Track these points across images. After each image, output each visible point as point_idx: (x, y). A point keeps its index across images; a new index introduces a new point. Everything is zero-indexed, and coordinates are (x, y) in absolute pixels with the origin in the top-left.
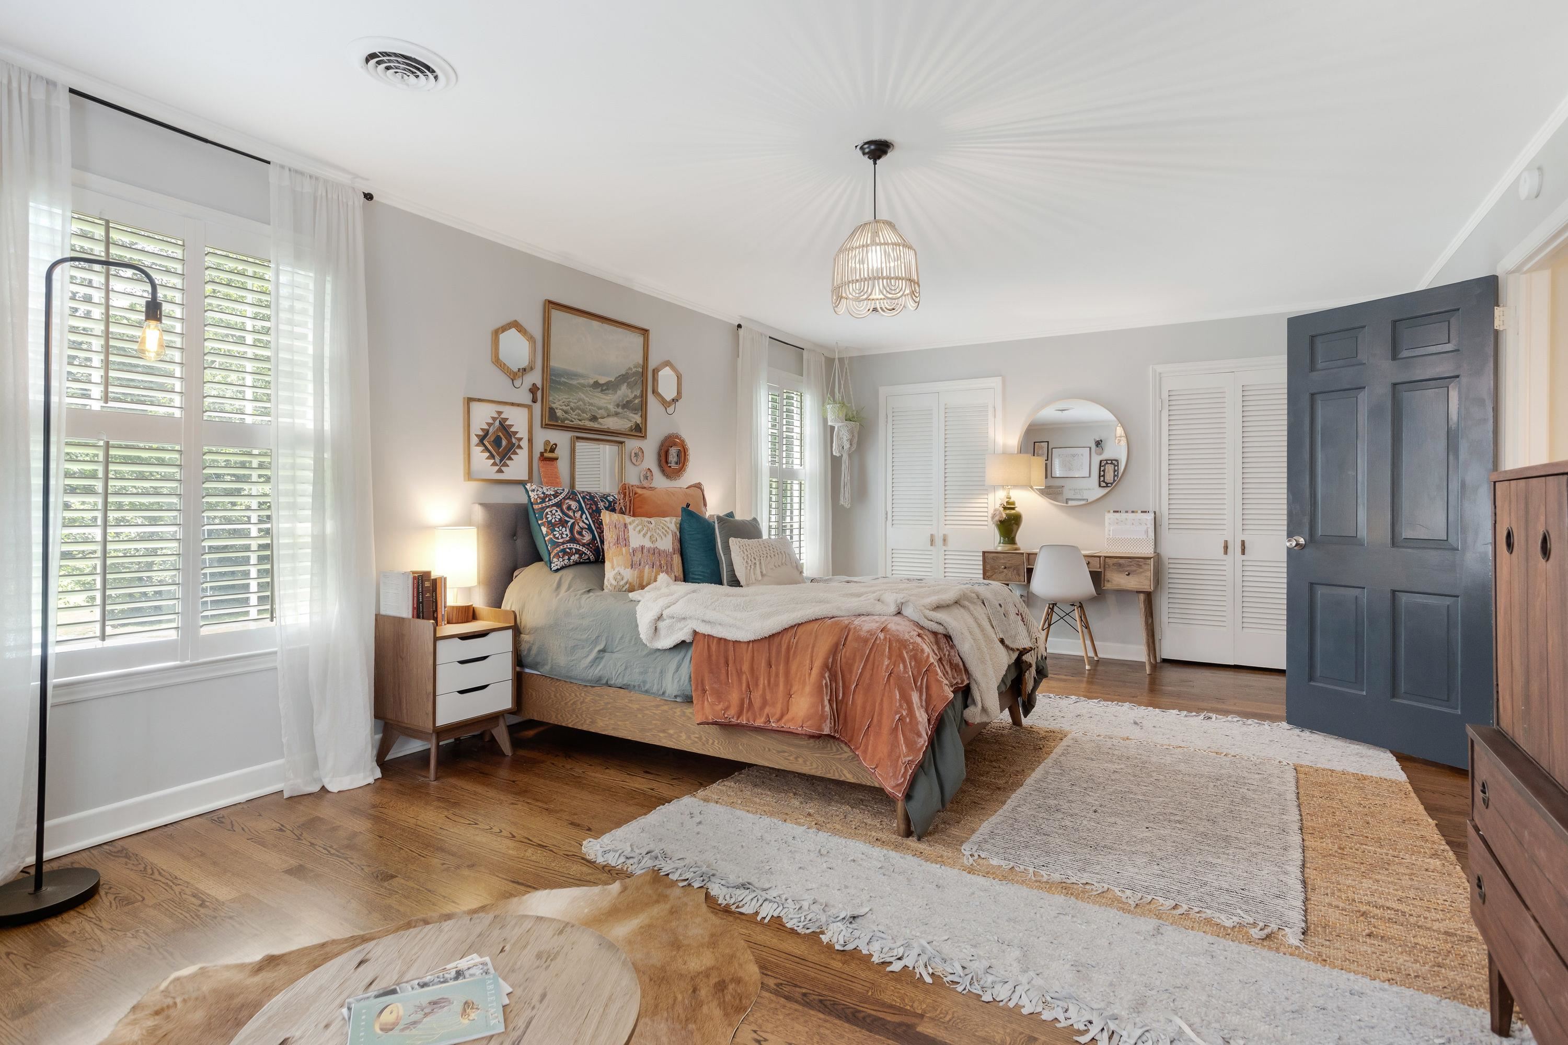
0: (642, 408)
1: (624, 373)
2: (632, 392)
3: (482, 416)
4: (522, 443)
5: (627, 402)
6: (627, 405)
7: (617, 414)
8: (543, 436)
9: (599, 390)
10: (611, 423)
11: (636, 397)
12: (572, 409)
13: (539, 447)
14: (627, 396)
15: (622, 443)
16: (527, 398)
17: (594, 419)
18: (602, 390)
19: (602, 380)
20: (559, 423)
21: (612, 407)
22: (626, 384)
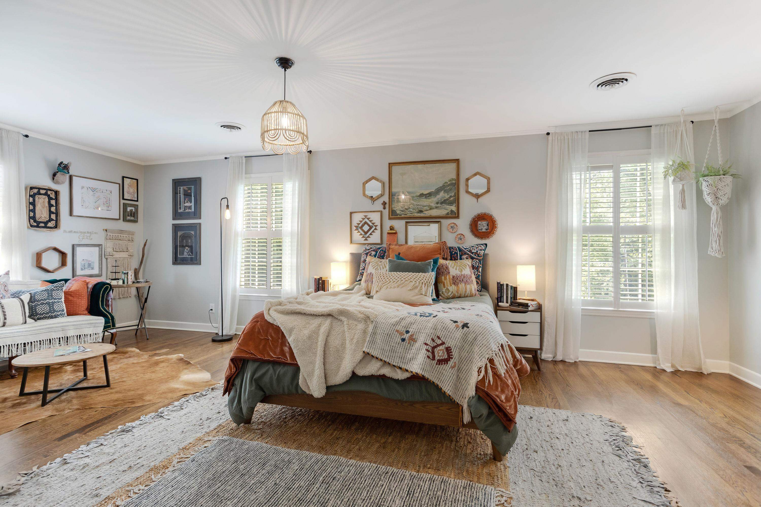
0: (456, 201)
1: (441, 186)
2: (448, 195)
3: (357, 218)
4: (377, 228)
5: (445, 200)
6: (444, 202)
7: (436, 208)
8: (388, 223)
9: (424, 197)
10: (434, 213)
11: (451, 197)
12: (406, 209)
13: (387, 229)
14: (445, 197)
15: (439, 222)
16: (381, 208)
17: (421, 211)
18: (426, 197)
19: (426, 192)
20: (399, 216)
21: (433, 205)
22: (443, 191)
